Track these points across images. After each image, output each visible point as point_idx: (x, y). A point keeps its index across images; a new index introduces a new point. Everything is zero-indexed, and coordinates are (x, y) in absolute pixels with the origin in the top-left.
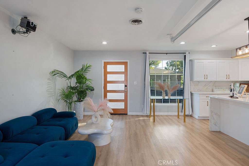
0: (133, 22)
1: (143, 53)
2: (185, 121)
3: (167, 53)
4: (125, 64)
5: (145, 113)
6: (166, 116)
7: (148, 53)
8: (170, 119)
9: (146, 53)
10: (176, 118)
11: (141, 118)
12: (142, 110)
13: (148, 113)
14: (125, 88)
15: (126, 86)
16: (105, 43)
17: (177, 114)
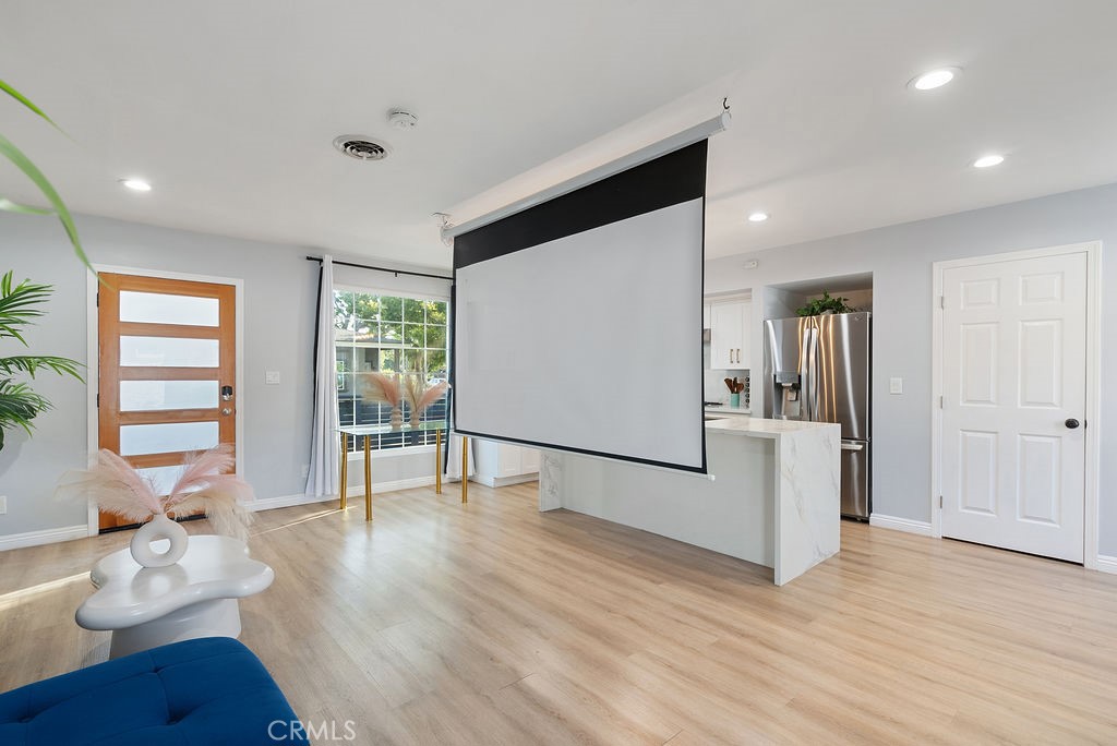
0: (352, 148)
1: (308, 258)
2: (465, 499)
3: (396, 272)
4: (225, 294)
5: (319, 493)
6: (397, 492)
7: (328, 260)
8: (415, 500)
9: (321, 261)
10: (432, 494)
11: (309, 516)
12: (306, 483)
13: (328, 492)
14: (221, 400)
15: (227, 390)
16: (138, 185)
17: (432, 480)
